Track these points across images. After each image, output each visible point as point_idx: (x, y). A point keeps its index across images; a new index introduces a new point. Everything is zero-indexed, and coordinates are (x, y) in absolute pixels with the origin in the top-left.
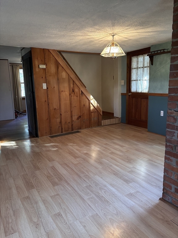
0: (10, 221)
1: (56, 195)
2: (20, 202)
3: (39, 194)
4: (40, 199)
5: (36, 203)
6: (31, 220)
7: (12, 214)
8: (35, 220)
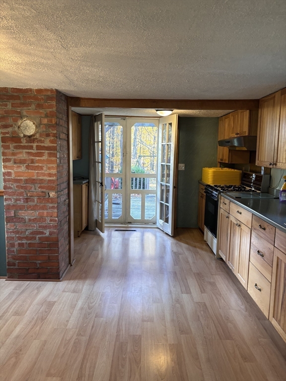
0: (202, 312)
1: (145, 321)
2: (192, 329)
3: (166, 331)
4: (166, 323)
5: (173, 320)
6: (182, 307)
7: (201, 317)
8: (178, 305)
